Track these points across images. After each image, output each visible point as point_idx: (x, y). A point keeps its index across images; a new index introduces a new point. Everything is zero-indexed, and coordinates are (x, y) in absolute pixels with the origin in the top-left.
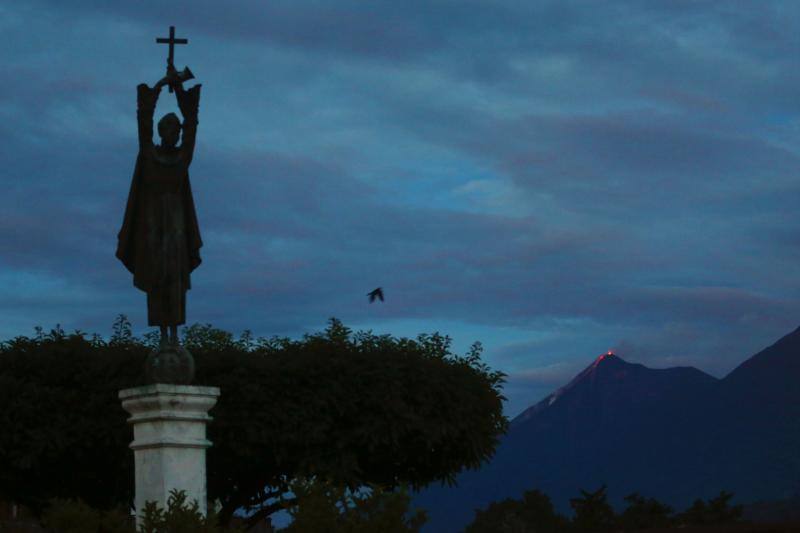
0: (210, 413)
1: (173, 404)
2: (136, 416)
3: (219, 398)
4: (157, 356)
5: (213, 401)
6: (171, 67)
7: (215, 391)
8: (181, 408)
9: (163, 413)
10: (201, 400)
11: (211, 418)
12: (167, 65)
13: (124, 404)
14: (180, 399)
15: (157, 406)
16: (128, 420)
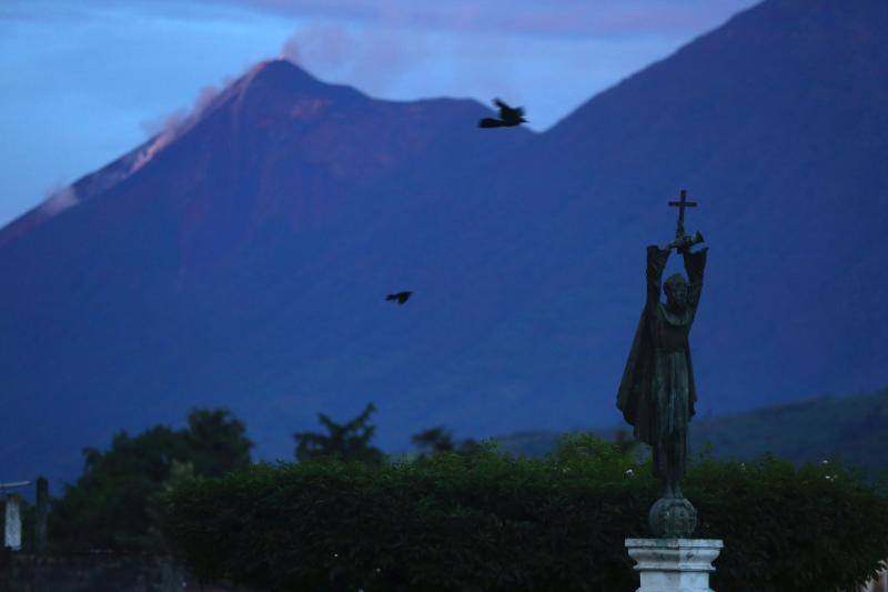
0: (713, 564)
1: (689, 557)
2: (642, 565)
3: (722, 550)
4: (668, 509)
5: (717, 553)
6: (681, 230)
7: (719, 543)
8: (694, 561)
9: (681, 565)
10: (708, 552)
11: (714, 569)
12: (677, 227)
13: (631, 552)
14: (694, 552)
15: (677, 559)
16: (635, 567)
